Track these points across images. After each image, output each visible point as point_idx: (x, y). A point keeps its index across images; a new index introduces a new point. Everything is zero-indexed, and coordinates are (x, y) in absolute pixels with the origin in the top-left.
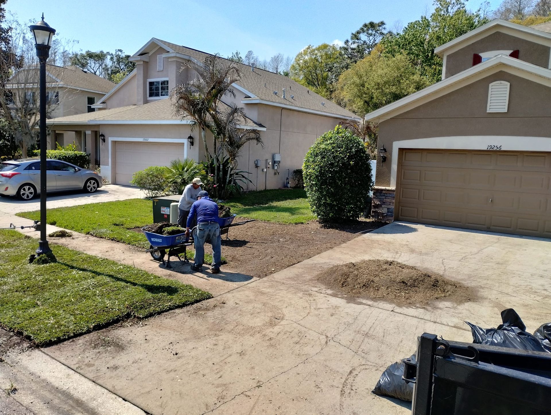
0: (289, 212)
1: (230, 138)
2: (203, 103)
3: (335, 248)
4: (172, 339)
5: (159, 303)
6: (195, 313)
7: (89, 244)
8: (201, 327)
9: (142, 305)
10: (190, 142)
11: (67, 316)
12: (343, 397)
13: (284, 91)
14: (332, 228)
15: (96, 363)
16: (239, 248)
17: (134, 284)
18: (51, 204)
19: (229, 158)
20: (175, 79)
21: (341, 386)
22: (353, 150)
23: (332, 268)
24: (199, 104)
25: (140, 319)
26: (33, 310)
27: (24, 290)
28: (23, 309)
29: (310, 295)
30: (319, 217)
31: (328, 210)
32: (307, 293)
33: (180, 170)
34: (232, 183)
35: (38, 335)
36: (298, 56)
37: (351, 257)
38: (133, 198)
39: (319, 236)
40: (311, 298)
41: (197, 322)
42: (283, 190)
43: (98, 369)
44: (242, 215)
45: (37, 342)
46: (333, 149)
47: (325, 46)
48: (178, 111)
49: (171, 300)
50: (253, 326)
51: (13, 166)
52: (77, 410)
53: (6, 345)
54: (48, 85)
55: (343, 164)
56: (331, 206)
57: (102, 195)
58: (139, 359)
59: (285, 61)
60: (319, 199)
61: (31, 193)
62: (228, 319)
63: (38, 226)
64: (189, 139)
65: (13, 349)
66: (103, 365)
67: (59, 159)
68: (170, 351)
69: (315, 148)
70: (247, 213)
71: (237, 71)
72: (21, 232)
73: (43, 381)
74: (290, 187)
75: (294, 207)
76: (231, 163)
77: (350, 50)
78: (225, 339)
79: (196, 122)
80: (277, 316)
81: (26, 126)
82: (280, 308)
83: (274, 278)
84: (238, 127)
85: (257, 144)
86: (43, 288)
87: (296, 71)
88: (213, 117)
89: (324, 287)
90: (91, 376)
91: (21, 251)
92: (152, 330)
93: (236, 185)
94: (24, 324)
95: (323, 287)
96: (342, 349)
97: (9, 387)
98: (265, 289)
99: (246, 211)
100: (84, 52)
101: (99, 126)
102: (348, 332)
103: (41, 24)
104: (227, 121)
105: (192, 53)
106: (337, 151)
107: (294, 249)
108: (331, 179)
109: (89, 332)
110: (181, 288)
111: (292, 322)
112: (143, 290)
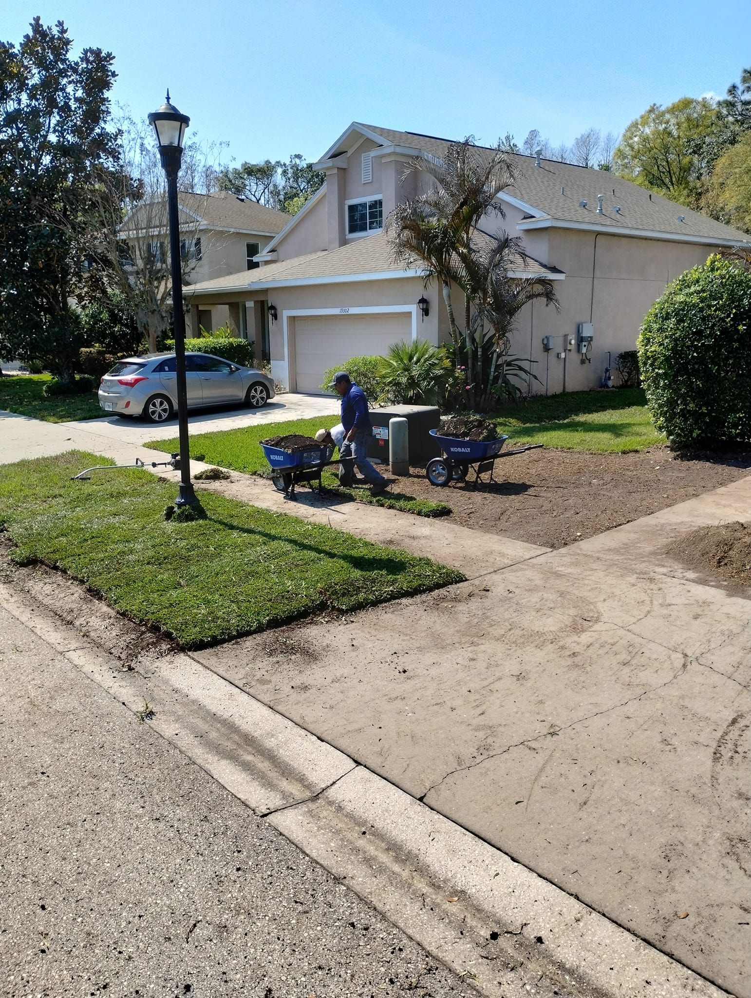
0: (610, 431)
1: (495, 295)
2: (445, 233)
3: (704, 496)
4: (396, 648)
5: (373, 587)
6: (437, 604)
7: (256, 491)
8: (446, 629)
9: (345, 589)
10: (423, 309)
11: (226, 604)
12: (719, 765)
13: (600, 200)
14: (699, 458)
15: (274, 679)
16: (513, 496)
17: (332, 555)
18: (196, 428)
19: (495, 335)
20: (394, 194)
21: (714, 745)
22: (746, 302)
23: (696, 531)
24: (437, 236)
25: (342, 612)
26: (173, 594)
27: (160, 561)
28: (158, 591)
29: (651, 580)
30: (671, 437)
31: (691, 425)
32: (645, 576)
33: (406, 362)
34: (500, 381)
35: (183, 631)
36: (629, 129)
37: (737, 513)
38: (326, 415)
39: (670, 474)
40: (652, 586)
41: (438, 621)
42: (599, 392)
43: (277, 688)
44: (519, 440)
45: (181, 643)
46: (702, 302)
47: (687, 103)
48: (400, 253)
49: (394, 582)
50: (541, 630)
51: (135, 367)
52: (246, 750)
53: (136, 646)
54: (183, 228)
55: (724, 331)
56: (697, 416)
57: (276, 411)
58: (342, 676)
59: (602, 144)
60: (671, 403)
61: (165, 410)
62: (494, 618)
63: (177, 462)
64: (421, 305)
65: (147, 651)
66: (285, 682)
67: (206, 352)
68: (393, 665)
69: (664, 304)
70: (529, 436)
71: (508, 167)
72: (152, 472)
73: (194, 702)
74: (613, 387)
75: (620, 423)
76: (498, 344)
77: (739, 107)
78: (489, 650)
79: (431, 271)
80: (585, 616)
81: (153, 299)
82: (591, 601)
83: (581, 549)
84: (510, 275)
85: (547, 305)
86: (187, 559)
87: (626, 161)
88: (464, 258)
89: (680, 566)
90: (267, 698)
91: (153, 502)
92: (363, 631)
93: (506, 384)
94: (161, 614)
95: (678, 567)
96: (716, 678)
97: (141, 709)
98: (563, 569)
99: (528, 432)
100: (239, 166)
101: (265, 291)
102: (730, 649)
103: (166, 109)
104: (490, 264)
105: (423, 143)
106: (709, 307)
107: (621, 498)
108: (696, 363)
109: (260, 629)
110: (410, 564)
111: (616, 627)
112: (346, 565)
